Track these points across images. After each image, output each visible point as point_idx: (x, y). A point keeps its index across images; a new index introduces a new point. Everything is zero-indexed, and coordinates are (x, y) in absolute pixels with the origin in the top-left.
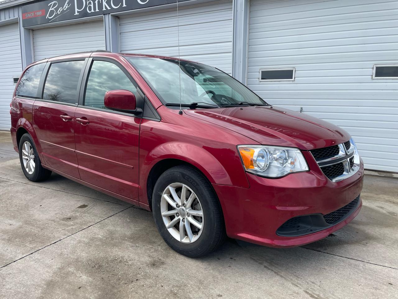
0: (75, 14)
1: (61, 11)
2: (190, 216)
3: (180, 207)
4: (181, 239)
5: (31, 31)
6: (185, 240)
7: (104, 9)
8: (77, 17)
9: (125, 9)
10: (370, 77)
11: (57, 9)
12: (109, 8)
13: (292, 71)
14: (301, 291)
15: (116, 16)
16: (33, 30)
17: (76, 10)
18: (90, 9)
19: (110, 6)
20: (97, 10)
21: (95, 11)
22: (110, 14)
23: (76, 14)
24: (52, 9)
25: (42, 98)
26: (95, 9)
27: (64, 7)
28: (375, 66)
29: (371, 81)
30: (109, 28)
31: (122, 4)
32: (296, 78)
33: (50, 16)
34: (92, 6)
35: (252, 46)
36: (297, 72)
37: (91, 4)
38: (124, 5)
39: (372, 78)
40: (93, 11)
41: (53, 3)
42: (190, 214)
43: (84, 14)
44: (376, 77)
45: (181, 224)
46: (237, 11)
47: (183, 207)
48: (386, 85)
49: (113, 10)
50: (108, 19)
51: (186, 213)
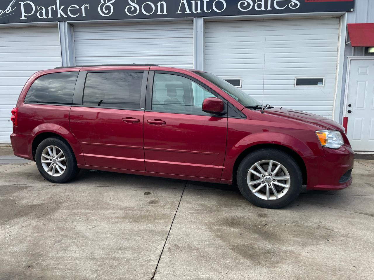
0: (21, 18)
1: (2, 13)
2: (276, 181)
3: (266, 177)
4: (268, 198)
7: (59, 16)
8: (24, 21)
9: (84, 18)
10: (293, 85)
12: (65, 16)
13: (240, 80)
15: (71, 24)
17: (23, 14)
18: (41, 14)
19: (66, 13)
20: (50, 16)
21: (48, 17)
22: (66, 21)
23: (23, 18)
26: (47, 15)
27: (7, 10)
28: (296, 78)
29: (293, 88)
30: (65, 35)
31: (81, 14)
32: (242, 86)
34: (44, 11)
35: (208, 60)
36: (243, 81)
38: (84, 15)
39: (294, 86)
40: (44, 16)
43: (33, 19)
44: (296, 85)
45: (268, 188)
46: (197, 32)
47: (269, 176)
48: (303, 91)
49: (69, 18)
50: (63, 27)
51: (272, 180)
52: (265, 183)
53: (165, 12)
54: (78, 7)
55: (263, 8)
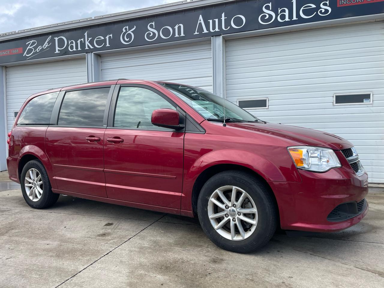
0: (55, 53)
1: (40, 49)
2: (242, 214)
3: (230, 208)
4: (232, 238)
5: (4, 69)
6: (238, 238)
7: (87, 48)
8: (58, 55)
9: (108, 48)
10: (332, 104)
11: (35, 48)
12: (92, 47)
13: (266, 100)
14: (352, 267)
15: (98, 55)
16: (6, 67)
17: (57, 48)
18: (72, 47)
19: (93, 45)
20: (79, 49)
21: (77, 50)
22: (93, 52)
23: (57, 52)
24: (31, 47)
25: (57, 125)
26: (77, 47)
27: (44, 46)
28: (334, 95)
29: (332, 107)
30: (92, 65)
31: (106, 44)
32: (269, 106)
33: (27, 54)
34: (74, 45)
35: (229, 80)
36: (269, 101)
37: (73, 44)
38: (108, 45)
39: (333, 104)
40: (74, 49)
41: (32, 42)
42: (242, 213)
43: (65, 52)
44: (336, 103)
45: (232, 223)
46: (215, 51)
47: (233, 208)
48: (345, 110)
49: (96, 49)
50: (90, 57)
51: (237, 212)
52: (230, 217)
53: (182, 35)
54: (103, 38)
55: (287, 19)
